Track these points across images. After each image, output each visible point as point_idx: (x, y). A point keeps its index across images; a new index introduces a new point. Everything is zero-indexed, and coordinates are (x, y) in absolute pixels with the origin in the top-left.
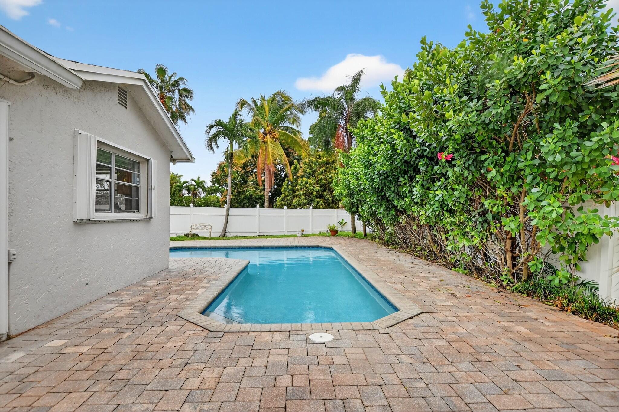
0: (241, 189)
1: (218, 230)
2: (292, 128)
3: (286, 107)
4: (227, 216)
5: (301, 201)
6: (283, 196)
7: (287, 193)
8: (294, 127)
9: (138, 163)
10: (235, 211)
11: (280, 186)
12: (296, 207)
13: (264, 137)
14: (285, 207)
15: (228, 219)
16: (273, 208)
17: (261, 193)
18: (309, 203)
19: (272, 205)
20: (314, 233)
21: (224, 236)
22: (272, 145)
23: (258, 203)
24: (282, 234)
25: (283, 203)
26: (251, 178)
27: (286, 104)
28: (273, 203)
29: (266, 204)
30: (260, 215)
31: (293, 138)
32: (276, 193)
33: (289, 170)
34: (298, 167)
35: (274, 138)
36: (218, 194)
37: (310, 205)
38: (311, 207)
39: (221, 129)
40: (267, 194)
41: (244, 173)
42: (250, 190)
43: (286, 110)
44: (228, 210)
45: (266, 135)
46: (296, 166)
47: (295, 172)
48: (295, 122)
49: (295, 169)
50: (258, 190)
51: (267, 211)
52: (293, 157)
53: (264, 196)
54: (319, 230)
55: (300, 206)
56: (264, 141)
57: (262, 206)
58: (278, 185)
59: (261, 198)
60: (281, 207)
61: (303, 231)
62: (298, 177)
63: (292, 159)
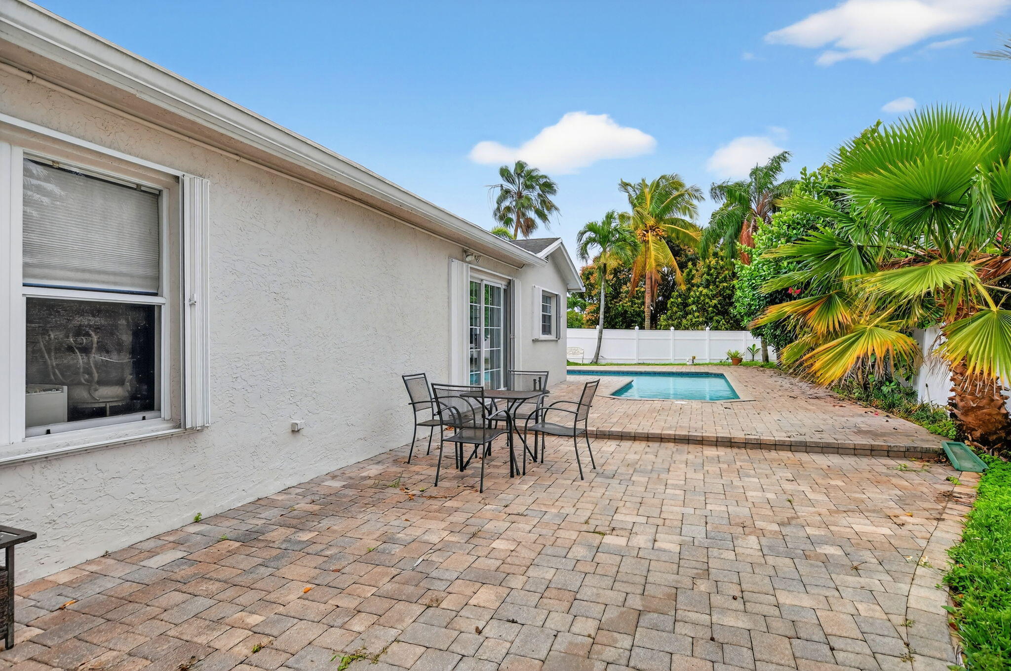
0: (611, 304)
1: (590, 356)
2: (683, 221)
3: (675, 193)
4: (600, 339)
5: (694, 320)
6: (669, 313)
7: (675, 309)
8: (687, 218)
9: (550, 298)
10: (609, 333)
11: (667, 297)
12: (687, 329)
13: (644, 235)
14: (672, 328)
15: (600, 342)
16: (656, 329)
17: (640, 308)
18: (706, 323)
19: (654, 325)
20: (712, 362)
21: (596, 362)
22: (655, 245)
23: (635, 322)
24: (667, 362)
25: (670, 322)
26: (624, 288)
27: (677, 189)
28: (656, 323)
29: (647, 323)
30: (640, 338)
31: (684, 233)
32: (660, 307)
33: (679, 276)
34: (694, 272)
35: (657, 235)
36: (576, 309)
37: (707, 325)
38: (708, 328)
39: (593, 235)
40: (648, 309)
41: (616, 281)
42: (624, 303)
43: (676, 198)
44: (601, 332)
45: (647, 232)
46: (691, 271)
47: (689, 280)
48: (687, 212)
49: (688, 275)
50: (635, 304)
51: (649, 334)
52: (686, 256)
53: (644, 312)
54: (719, 358)
55: (694, 326)
56: (644, 241)
57: (642, 327)
58: (663, 296)
59: (640, 314)
60: (667, 328)
61: (694, 358)
62: (693, 286)
63: (683, 259)
